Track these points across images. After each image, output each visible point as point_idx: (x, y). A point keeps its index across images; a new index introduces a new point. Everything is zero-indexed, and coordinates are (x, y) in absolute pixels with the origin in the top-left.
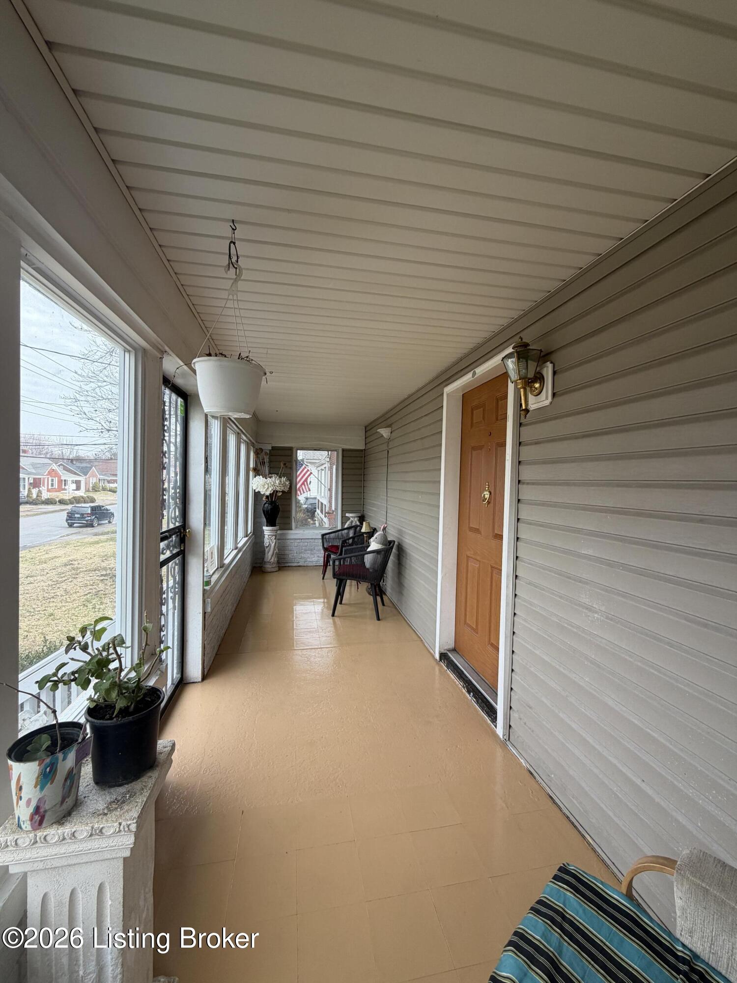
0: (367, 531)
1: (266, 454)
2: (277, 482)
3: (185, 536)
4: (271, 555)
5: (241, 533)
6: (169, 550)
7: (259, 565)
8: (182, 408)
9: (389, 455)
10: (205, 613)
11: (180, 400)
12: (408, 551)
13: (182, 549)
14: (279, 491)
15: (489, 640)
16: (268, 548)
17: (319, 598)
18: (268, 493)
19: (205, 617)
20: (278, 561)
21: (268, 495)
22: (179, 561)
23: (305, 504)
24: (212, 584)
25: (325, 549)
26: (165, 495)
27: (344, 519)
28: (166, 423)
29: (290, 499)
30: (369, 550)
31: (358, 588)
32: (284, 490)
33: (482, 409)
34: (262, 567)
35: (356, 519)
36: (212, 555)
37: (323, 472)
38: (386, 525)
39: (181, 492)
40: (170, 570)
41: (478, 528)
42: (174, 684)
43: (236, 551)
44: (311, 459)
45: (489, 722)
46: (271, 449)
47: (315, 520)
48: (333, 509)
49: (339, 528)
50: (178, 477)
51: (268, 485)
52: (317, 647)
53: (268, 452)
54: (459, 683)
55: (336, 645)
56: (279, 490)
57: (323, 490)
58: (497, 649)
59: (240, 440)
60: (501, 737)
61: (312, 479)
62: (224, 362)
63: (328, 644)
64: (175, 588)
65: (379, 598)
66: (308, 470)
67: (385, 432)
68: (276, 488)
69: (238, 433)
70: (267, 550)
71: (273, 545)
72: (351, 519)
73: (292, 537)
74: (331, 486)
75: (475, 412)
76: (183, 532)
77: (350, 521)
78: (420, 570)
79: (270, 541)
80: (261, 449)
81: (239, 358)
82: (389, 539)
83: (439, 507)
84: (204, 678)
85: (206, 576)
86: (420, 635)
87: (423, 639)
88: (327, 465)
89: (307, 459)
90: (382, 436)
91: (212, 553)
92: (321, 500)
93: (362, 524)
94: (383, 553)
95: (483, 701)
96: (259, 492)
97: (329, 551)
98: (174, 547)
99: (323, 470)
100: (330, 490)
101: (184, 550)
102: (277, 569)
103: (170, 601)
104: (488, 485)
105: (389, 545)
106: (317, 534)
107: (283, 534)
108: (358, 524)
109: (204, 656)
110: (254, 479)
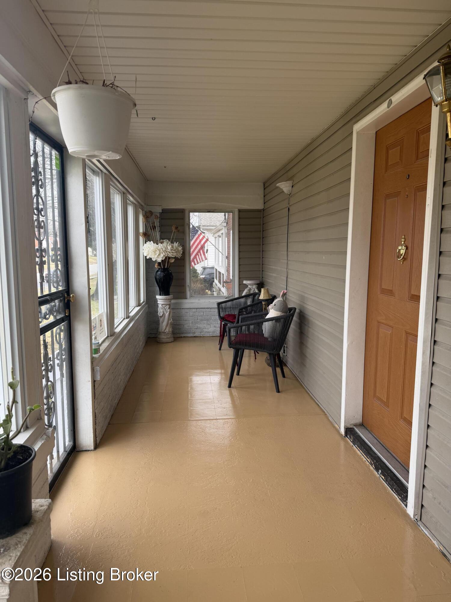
0: (265, 298)
1: (156, 217)
2: (169, 247)
3: (69, 301)
4: (165, 325)
5: (133, 302)
6: (53, 315)
7: (153, 336)
8: (58, 162)
9: (290, 213)
10: (94, 382)
11: (54, 152)
12: (311, 319)
13: (67, 314)
14: (172, 258)
15: (402, 413)
16: (162, 318)
17: (216, 369)
18: (159, 260)
19: (94, 386)
20: (173, 331)
21: (160, 261)
22: (64, 327)
23: (202, 275)
24: (101, 352)
25: (222, 319)
26: (45, 257)
27: (242, 287)
28: (40, 177)
29: (184, 266)
30: (268, 317)
31: (256, 359)
32: (177, 256)
33: (399, 147)
34: (156, 337)
35: (254, 287)
36: (101, 323)
37: (220, 239)
38: (285, 291)
39: (62, 255)
40: (54, 336)
41: (391, 289)
42: (66, 451)
43: (128, 320)
44: (207, 226)
45: (399, 501)
46: (161, 212)
47: (214, 291)
48: (231, 278)
49: (237, 296)
50: (58, 239)
51: (160, 251)
52: (212, 418)
53: (158, 215)
54: (366, 460)
55: (232, 417)
56: (171, 256)
57: (220, 259)
58: (410, 423)
59: (126, 201)
60: (412, 516)
61: (208, 246)
62: (86, 90)
63: (225, 416)
64: (62, 355)
65: (278, 370)
66: (204, 237)
67: (285, 186)
68: (168, 254)
69: (124, 193)
70: (161, 320)
71: (167, 314)
72: (249, 286)
73: (187, 306)
74: (229, 253)
75: (390, 151)
76: (67, 297)
77: (248, 288)
78: (324, 338)
79: (164, 310)
80: (150, 211)
81: (103, 85)
82: (289, 306)
83: (345, 267)
84: (97, 446)
85: (95, 344)
86: (323, 409)
87: (327, 413)
88: (224, 231)
89: (203, 226)
90: (283, 192)
91: (101, 321)
92: (218, 270)
93: (260, 291)
94: (282, 320)
95: (392, 479)
96: (151, 259)
97: (226, 320)
98: (58, 312)
99: (220, 237)
100: (228, 258)
101: (69, 316)
102: (172, 339)
103: (57, 369)
104: (405, 239)
105: (290, 312)
106: (214, 303)
107: (176, 303)
108: (257, 291)
109: (96, 424)
110: (145, 244)
